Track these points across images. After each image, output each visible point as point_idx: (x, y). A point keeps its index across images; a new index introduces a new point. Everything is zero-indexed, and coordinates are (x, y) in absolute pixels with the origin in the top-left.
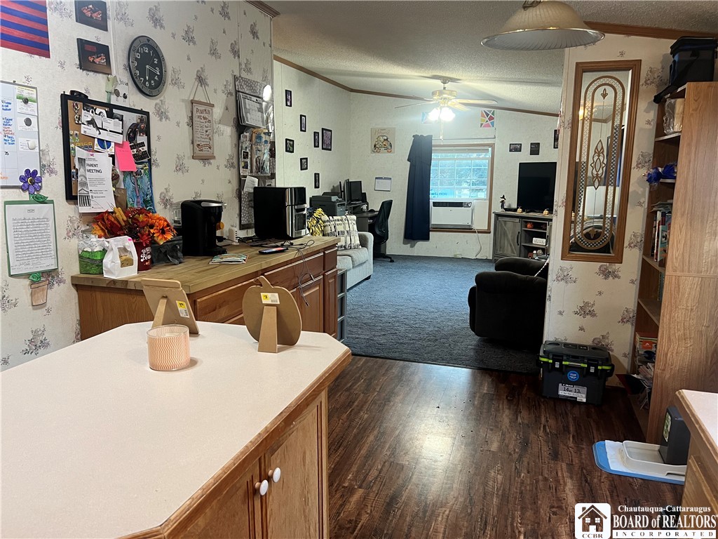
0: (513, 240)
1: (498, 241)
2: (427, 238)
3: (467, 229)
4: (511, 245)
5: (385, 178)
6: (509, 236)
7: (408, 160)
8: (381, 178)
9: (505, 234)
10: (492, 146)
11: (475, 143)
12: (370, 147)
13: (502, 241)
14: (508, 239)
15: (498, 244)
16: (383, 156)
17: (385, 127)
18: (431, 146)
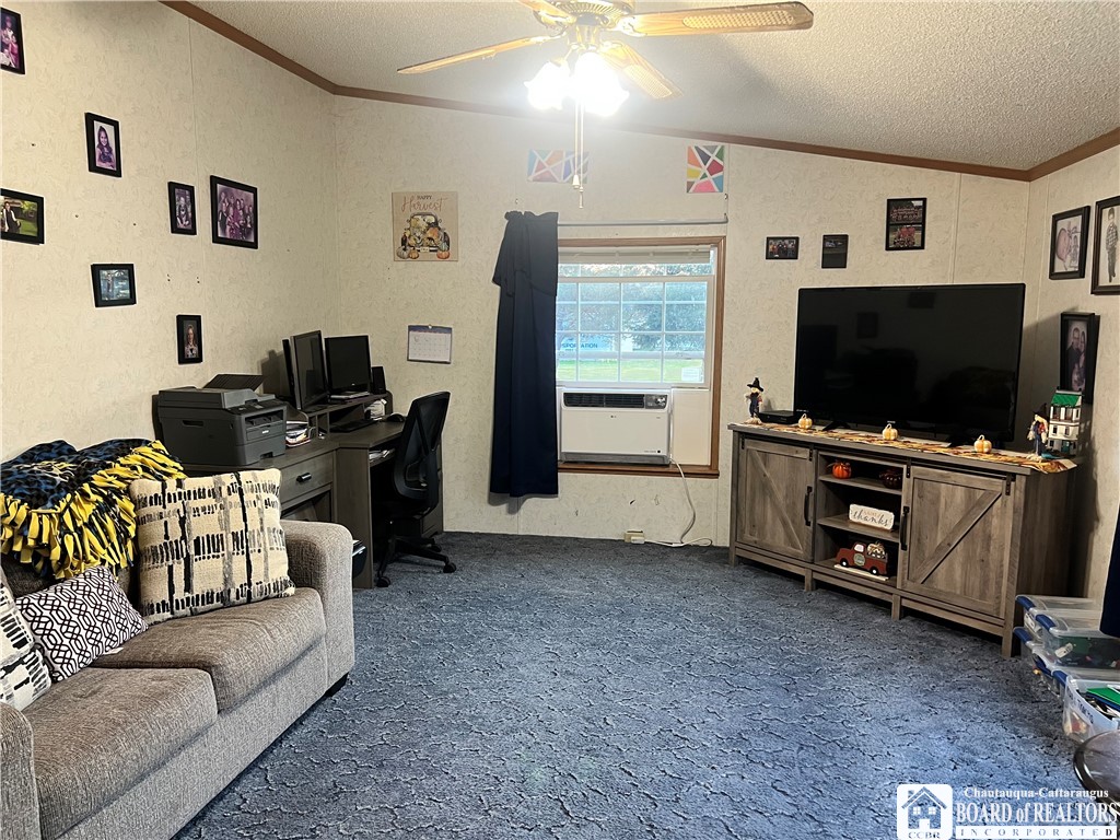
0: (791, 507)
1: (745, 506)
2: (549, 488)
3: (656, 466)
4: (785, 524)
5: (436, 329)
6: (780, 496)
7: (495, 280)
8: (423, 328)
9: (765, 488)
10: (718, 242)
11: (674, 235)
12: (390, 243)
13: (758, 509)
14: (775, 506)
15: (746, 514)
16: (426, 268)
17: (429, 189)
18: (553, 244)
